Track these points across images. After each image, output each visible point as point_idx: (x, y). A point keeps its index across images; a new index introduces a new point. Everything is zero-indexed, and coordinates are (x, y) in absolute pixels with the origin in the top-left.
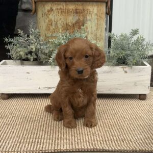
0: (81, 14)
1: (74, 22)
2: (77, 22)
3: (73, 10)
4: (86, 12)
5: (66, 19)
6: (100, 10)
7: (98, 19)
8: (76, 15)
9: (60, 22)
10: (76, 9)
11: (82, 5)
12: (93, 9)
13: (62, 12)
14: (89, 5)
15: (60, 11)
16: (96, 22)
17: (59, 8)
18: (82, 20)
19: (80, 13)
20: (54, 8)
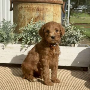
0: (42, 12)
1: (36, 16)
2: (38, 17)
3: (36, 8)
4: (45, 10)
5: (31, 14)
6: (56, 9)
7: (54, 15)
8: (38, 12)
9: (27, 16)
10: (38, 8)
11: (43, 5)
12: (51, 9)
13: (28, 9)
14: (47, 5)
15: (27, 9)
16: (53, 17)
17: (26, 6)
18: (42, 15)
19: (40, 10)
20: (23, 6)
